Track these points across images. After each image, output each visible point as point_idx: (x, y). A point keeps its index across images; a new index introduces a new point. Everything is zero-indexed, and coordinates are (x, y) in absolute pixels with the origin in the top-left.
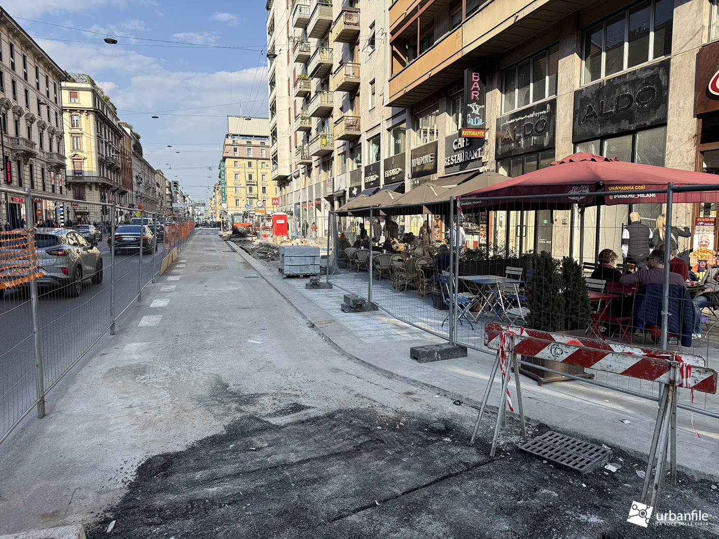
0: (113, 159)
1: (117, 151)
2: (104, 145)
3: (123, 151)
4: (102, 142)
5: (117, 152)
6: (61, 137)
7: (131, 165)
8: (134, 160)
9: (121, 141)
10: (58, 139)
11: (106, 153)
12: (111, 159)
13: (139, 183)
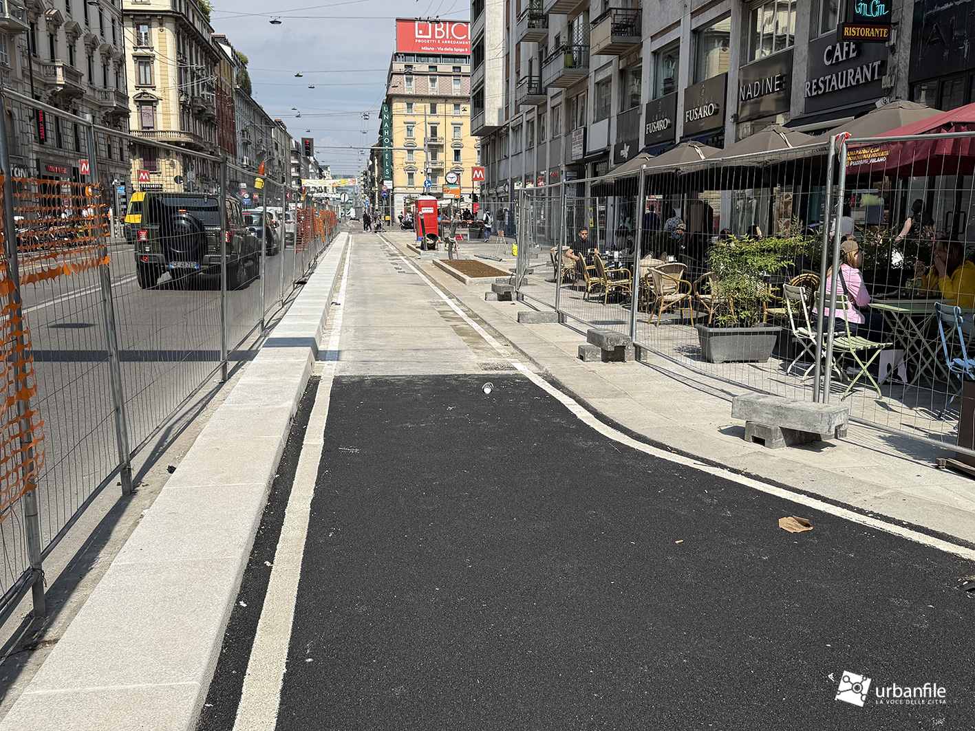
0: (203, 101)
1: (210, 87)
2: (189, 76)
3: (219, 86)
4: (186, 71)
5: (210, 89)
6: (121, 62)
7: (233, 111)
8: (237, 103)
9: (217, 69)
10: (117, 66)
11: (193, 90)
12: (199, 101)
13: (246, 144)
